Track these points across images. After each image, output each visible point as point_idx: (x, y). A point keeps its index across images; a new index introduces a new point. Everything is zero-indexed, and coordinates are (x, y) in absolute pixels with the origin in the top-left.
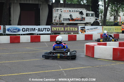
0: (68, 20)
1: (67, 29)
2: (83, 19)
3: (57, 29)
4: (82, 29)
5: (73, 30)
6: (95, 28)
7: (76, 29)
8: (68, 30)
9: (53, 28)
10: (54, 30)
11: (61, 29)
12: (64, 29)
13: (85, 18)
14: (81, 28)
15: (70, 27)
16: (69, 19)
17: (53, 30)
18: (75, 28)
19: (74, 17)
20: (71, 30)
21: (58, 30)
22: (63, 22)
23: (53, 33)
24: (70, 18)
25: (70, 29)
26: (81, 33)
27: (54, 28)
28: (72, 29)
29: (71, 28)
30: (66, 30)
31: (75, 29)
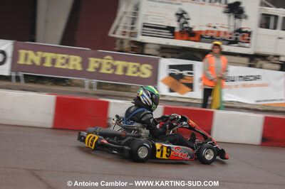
0: (166, 33)
1: (101, 64)
2: (242, 36)
3: (43, 60)
4: (177, 72)
5: (129, 73)
6: (246, 78)
7: (146, 71)
8: (103, 71)
9: (22, 52)
10: (29, 63)
11: (67, 61)
12: (85, 64)
13: (249, 33)
14: (171, 67)
15: (116, 58)
16: (171, 29)
17: (21, 61)
18: (142, 63)
19: (196, 24)
20: (119, 72)
21: (48, 64)
22: (140, 38)
23: (21, 74)
24: (174, 24)
25: (114, 67)
26: (171, 91)
27: (31, 53)
28: (125, 69)
29: (120, 64)
30: (91, 69)
31: (139, 70)
